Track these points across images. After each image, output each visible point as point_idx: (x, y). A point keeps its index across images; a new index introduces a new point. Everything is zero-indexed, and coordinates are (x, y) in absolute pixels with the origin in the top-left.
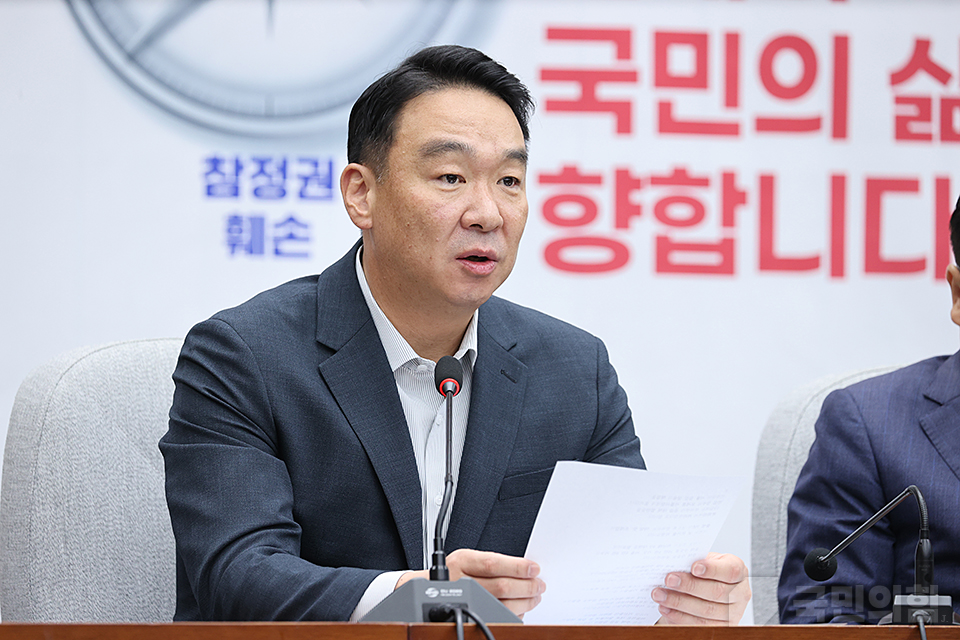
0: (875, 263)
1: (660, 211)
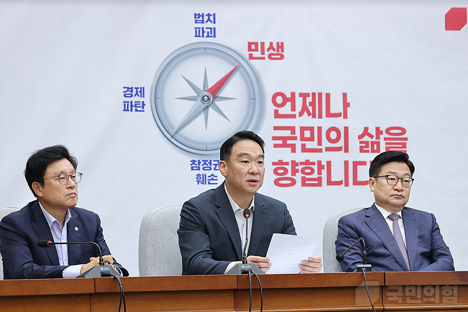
0: (356, 183)
1: (303, 171)
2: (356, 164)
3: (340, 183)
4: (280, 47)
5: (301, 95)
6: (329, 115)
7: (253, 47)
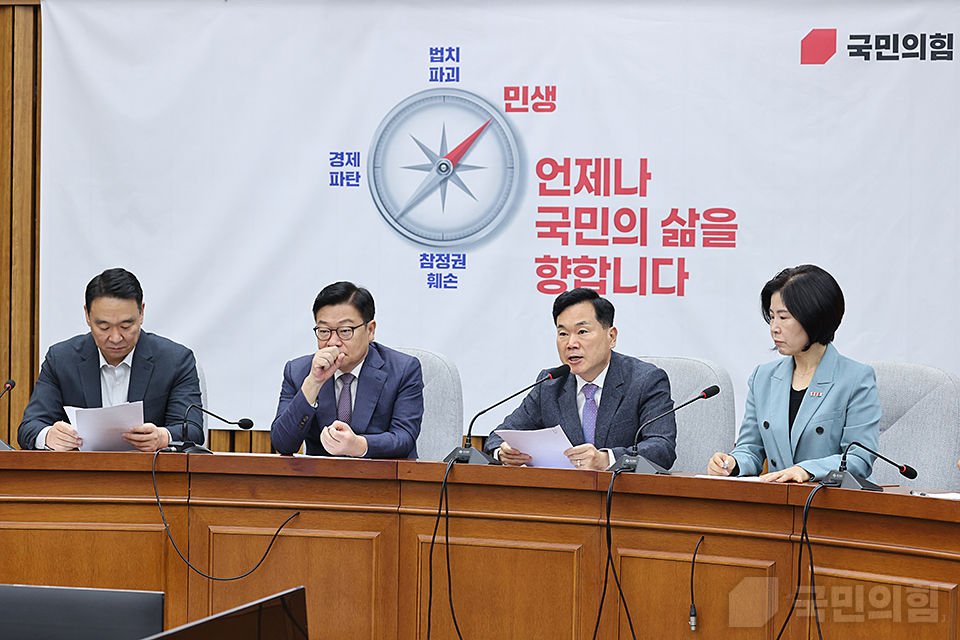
1: (577, 271)
2: (657, 262)
3: (632, 290)
4: (551, 93)
5: (578, 162)
6: (619, 191)
7: (512, 94)
